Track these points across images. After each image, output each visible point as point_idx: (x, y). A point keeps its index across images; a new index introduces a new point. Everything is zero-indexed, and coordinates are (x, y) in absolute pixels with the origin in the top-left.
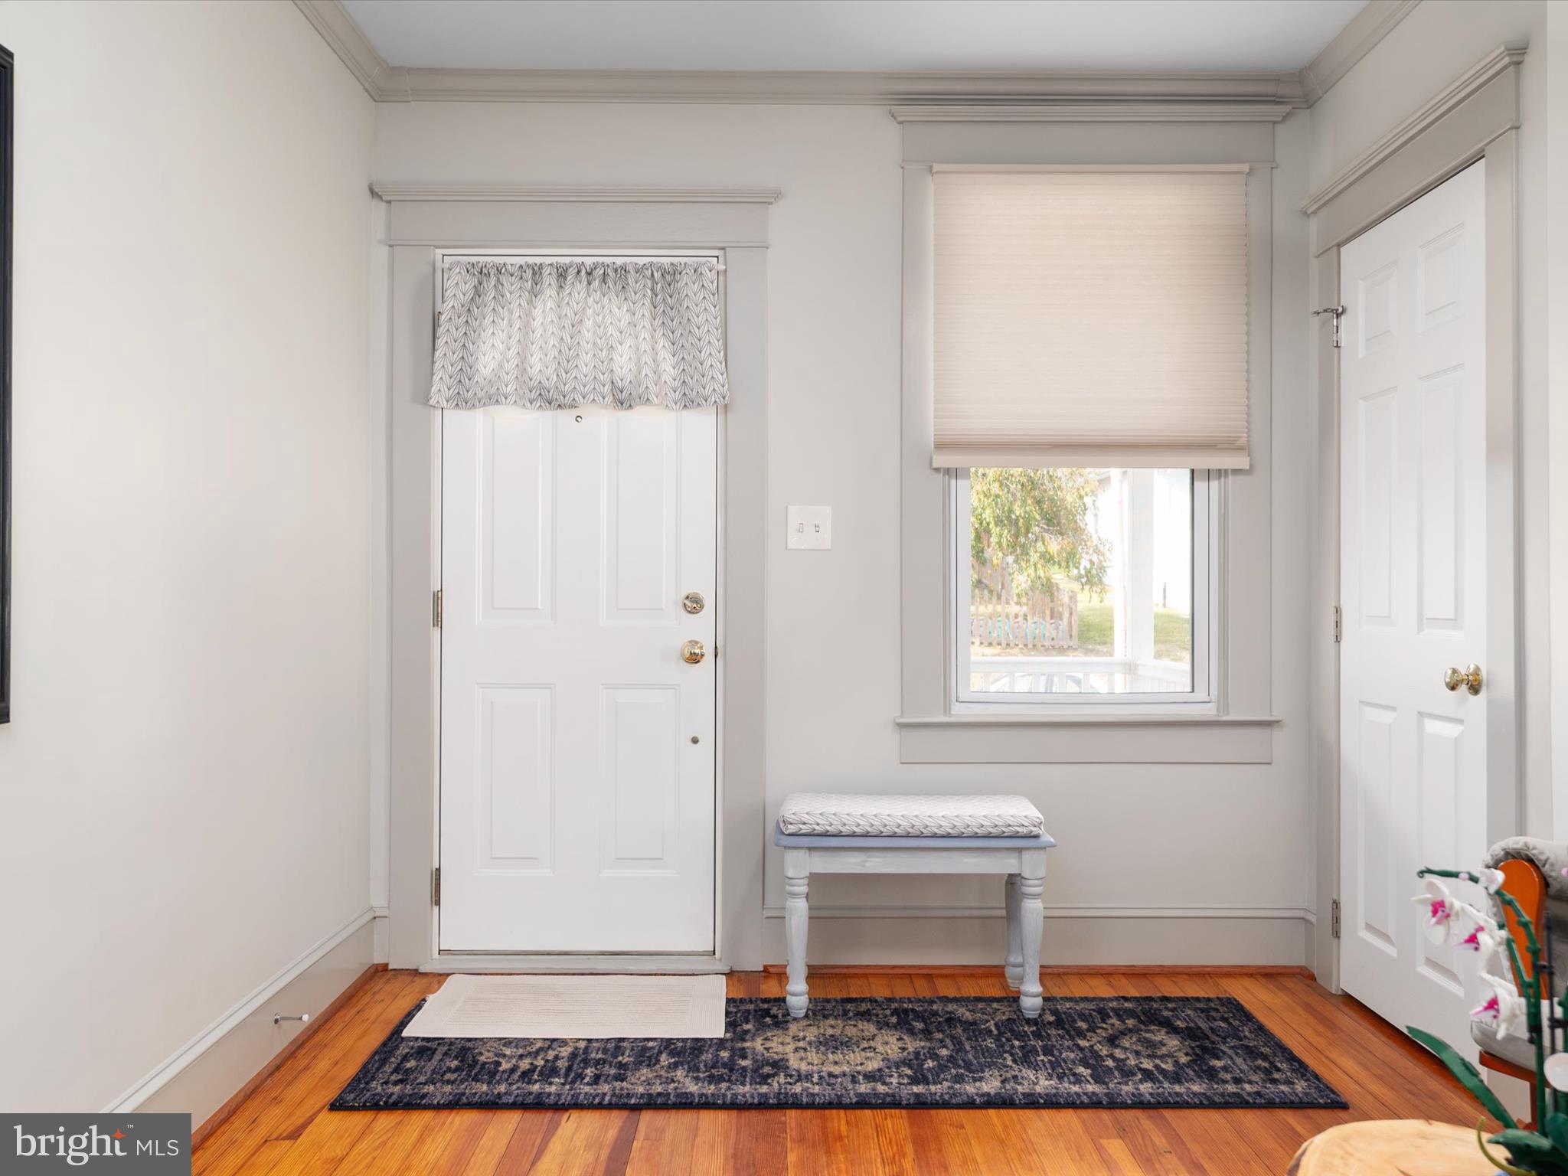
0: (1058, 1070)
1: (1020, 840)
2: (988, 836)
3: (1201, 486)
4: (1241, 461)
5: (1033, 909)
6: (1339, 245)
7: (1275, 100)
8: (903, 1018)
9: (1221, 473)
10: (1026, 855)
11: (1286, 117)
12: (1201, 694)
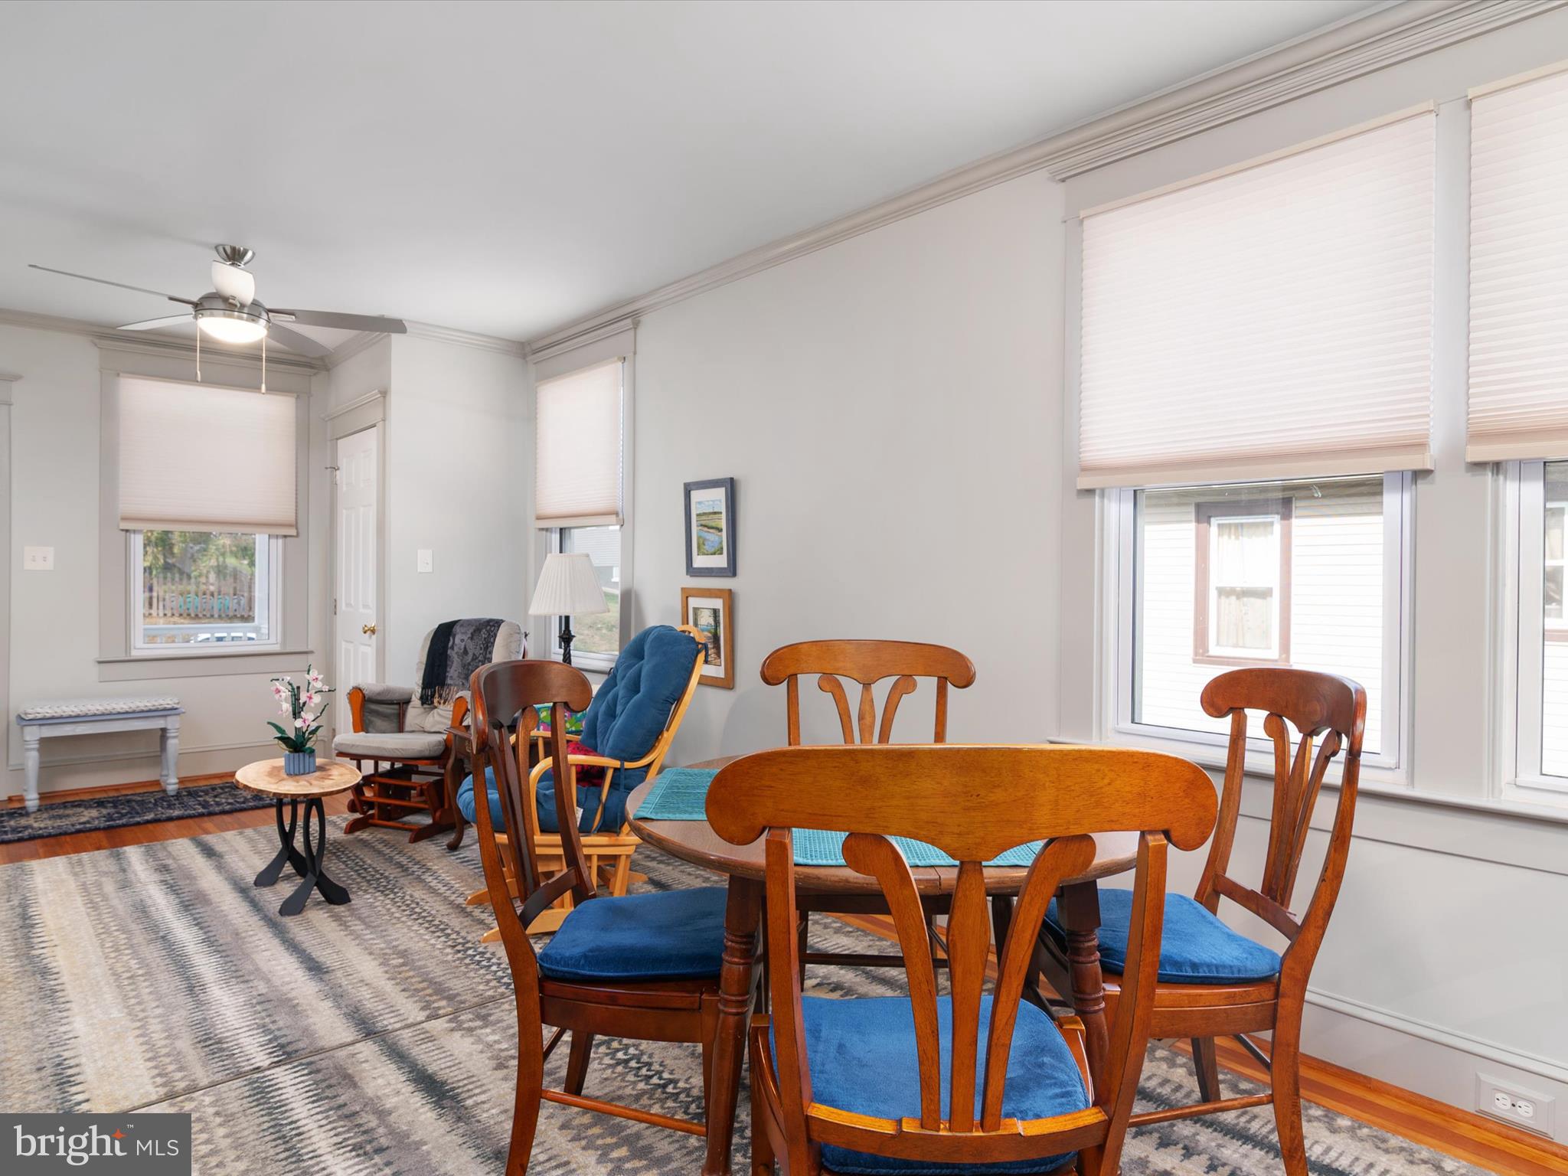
0: (185, 806)
1: (170, 712)
2: (150, 711)
3: (273, 541)
4: (293, 532)
5: (172, 744)
6: (337, 439)
7: (310, 366)
8: (100, 804)
9: (285, 536)
10: (169, 718)
11: (315, 374)
12: (273, 640)
